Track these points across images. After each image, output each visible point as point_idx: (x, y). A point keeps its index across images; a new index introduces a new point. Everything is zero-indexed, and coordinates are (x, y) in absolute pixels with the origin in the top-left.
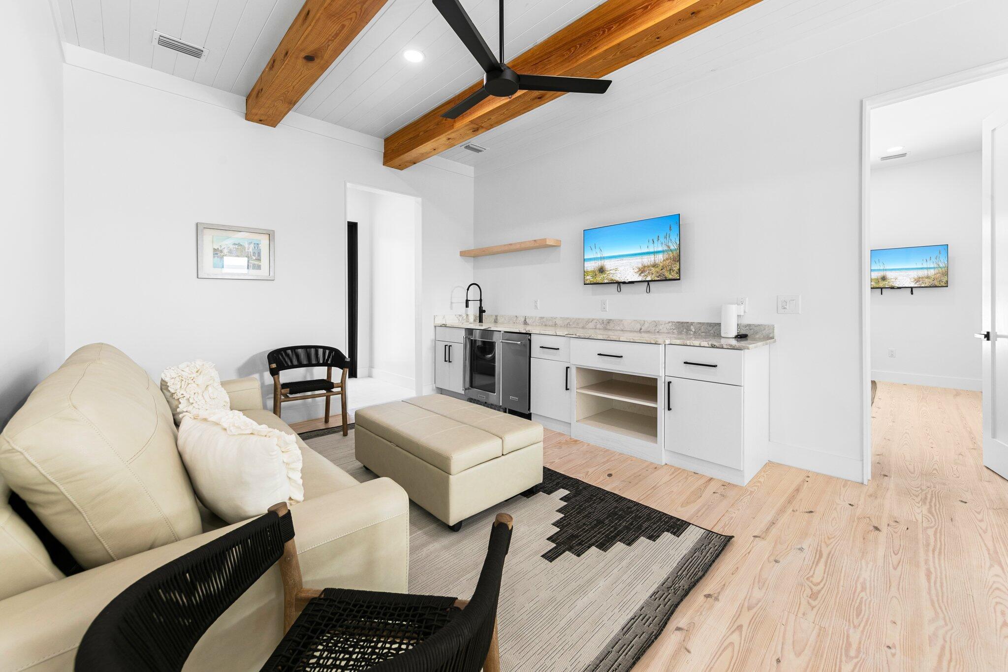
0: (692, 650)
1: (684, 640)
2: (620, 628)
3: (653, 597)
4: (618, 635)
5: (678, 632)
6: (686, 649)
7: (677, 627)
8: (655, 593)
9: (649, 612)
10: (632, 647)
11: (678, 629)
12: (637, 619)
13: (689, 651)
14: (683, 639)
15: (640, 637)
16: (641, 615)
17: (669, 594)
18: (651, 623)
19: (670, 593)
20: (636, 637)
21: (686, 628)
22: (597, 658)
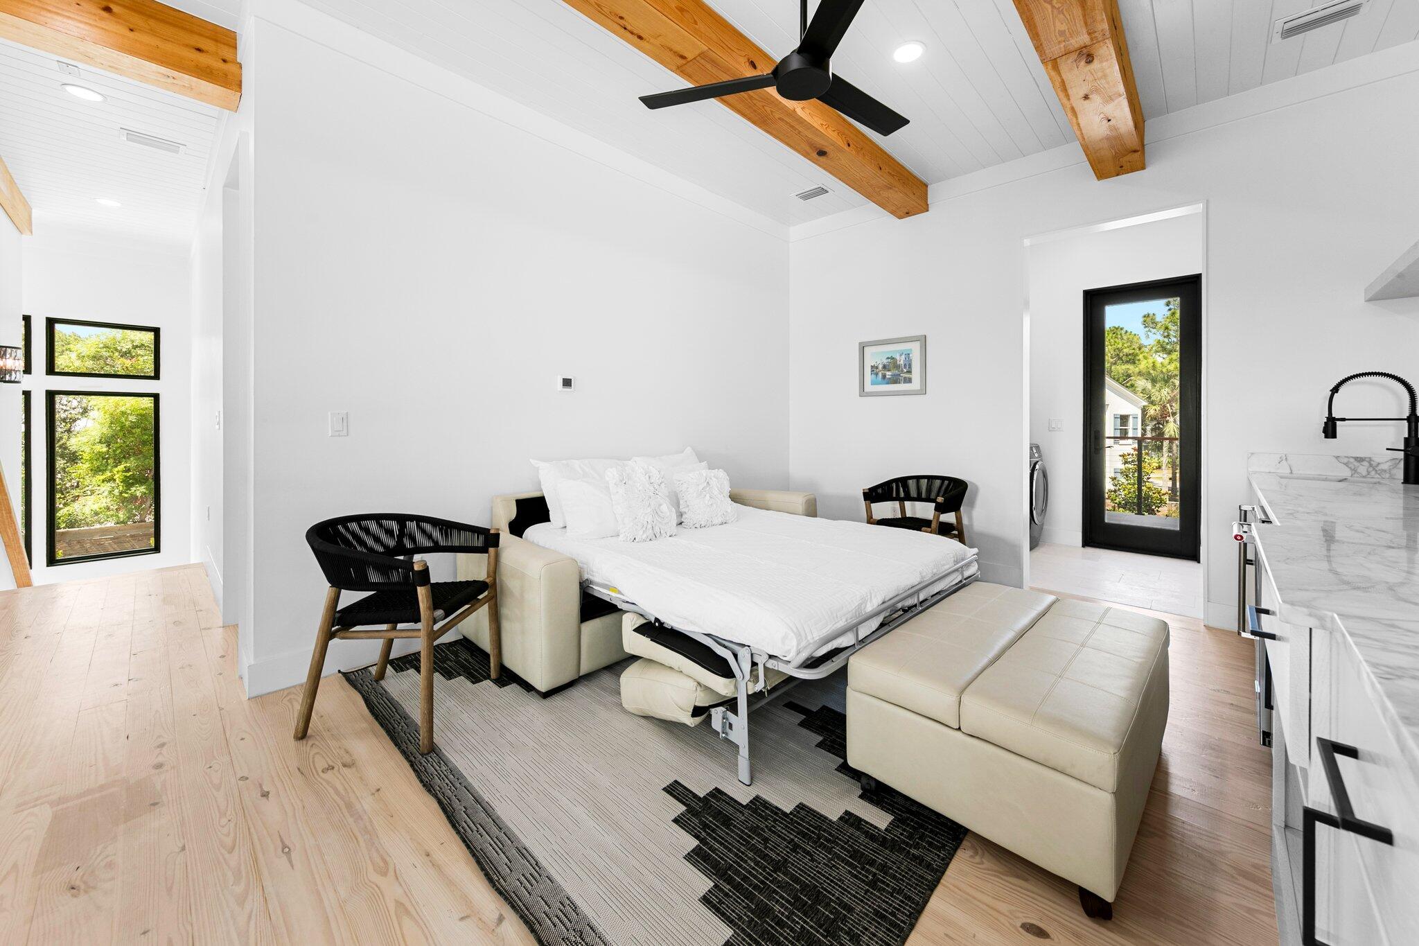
0: (462, 924)
1: (480, 919)
2: (528, 845)
3: (568, 902)
4: (519, 841)
5: (496, 916)
6: (467, 917)
7: (504, 918)
8: (575, 908)
9: (542, 887)
10: (497, 852)
11: (501, 919)
12: (534, 869)
13: (462, 919)
14: (483, 919)
15: (506, 864)
16: (540, 876)
17: (566, 928)
18: (522, 884)
19: (568, 930)
20: (509, 860)
21: (498, 930)
22: (498, 818)
